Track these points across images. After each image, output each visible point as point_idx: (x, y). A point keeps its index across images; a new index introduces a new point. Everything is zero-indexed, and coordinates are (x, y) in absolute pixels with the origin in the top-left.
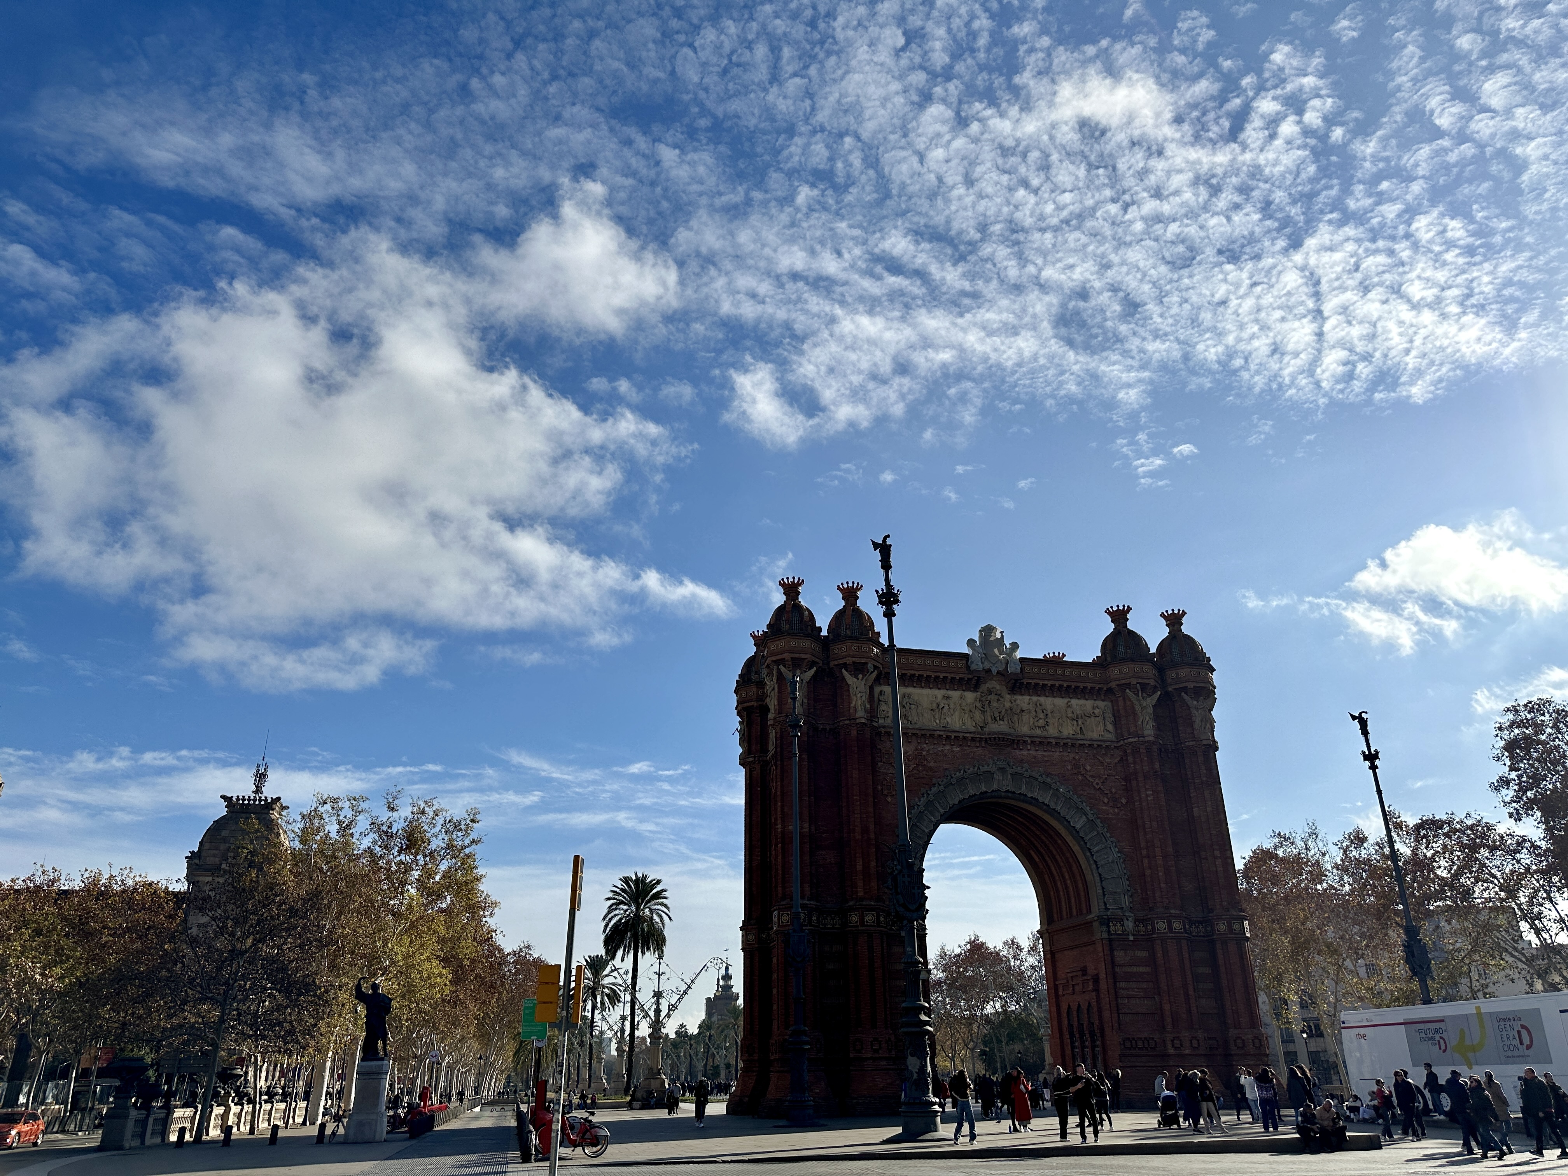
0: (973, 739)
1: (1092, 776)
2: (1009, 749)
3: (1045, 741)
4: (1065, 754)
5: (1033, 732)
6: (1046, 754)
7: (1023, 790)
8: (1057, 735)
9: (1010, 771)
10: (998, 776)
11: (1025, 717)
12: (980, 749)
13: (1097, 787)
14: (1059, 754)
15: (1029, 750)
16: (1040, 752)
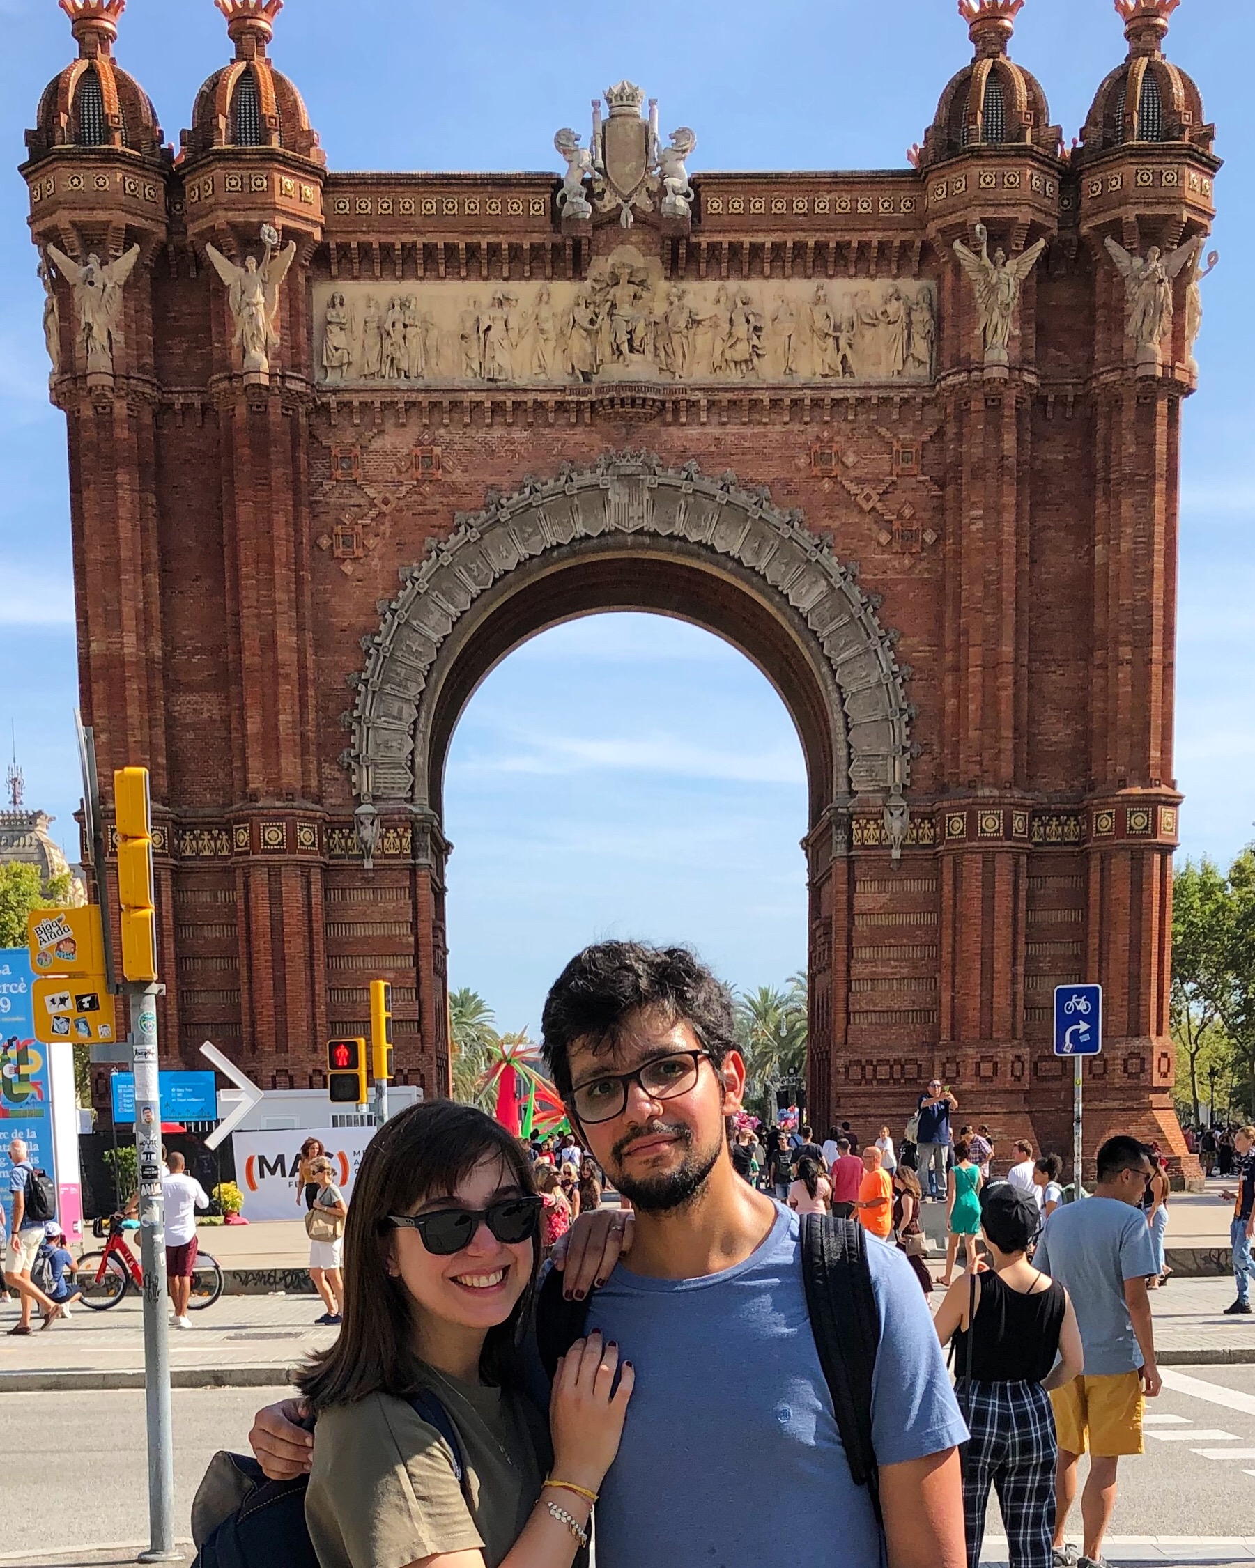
0: (561, 406)
1: (859, 481)
2: (654, 425)
3: (746, 397)
4: (796, 427)
5: (722, 378)
6: (748, 431)
7: (679, 528)
8: (781, 379)
9: (650, 481)
10: (617, 495)
11: (702, 339)
12: (579, 429)
13: (867, 507)
14: (778, 428)
15: (703, 424)
16: (731, 429)
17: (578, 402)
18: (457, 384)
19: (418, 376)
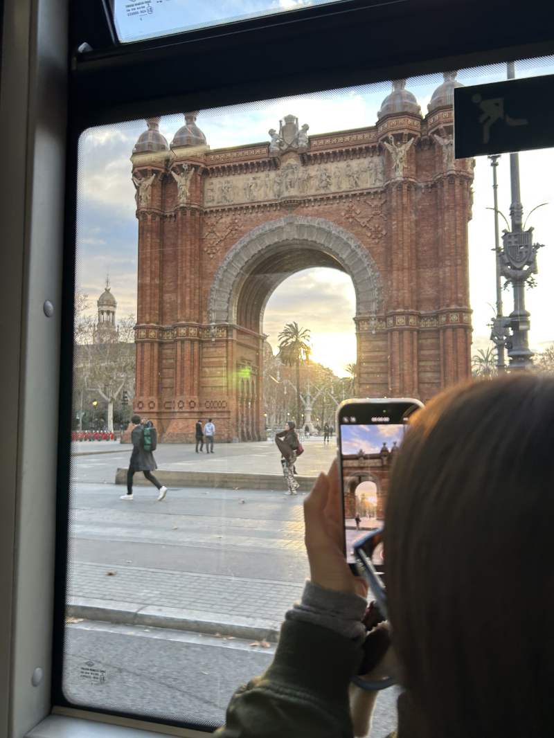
0: (271, 205)
1: (362, 218)
2: (299, 208)
3: (325, 197)
4: (341, 204)
5: (318, 192)
6: (327, 207)
7: (305, 237)
8: (336, 190)
10: (287, 229)
12: (277, 212)
13: (363, 225)
14: (336, 205)
15: (313, 206)
16: (322, 207)
17: (276, 204)
18: (241, 202)
19: (232, 201)
